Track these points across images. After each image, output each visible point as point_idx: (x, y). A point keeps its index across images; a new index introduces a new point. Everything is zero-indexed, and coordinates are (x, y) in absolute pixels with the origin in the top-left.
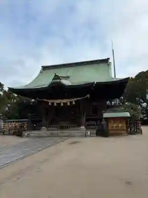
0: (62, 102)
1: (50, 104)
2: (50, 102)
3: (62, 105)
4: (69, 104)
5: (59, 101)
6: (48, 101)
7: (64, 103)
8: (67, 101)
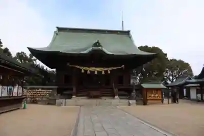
0: (96, 70)
1: (83, 71)
2: (83, 69)
3: (96, 73)
4: (103, 73)
5: (93, 69)
6: (81, 68)
7: (98, 71)
8: (102, 70)
